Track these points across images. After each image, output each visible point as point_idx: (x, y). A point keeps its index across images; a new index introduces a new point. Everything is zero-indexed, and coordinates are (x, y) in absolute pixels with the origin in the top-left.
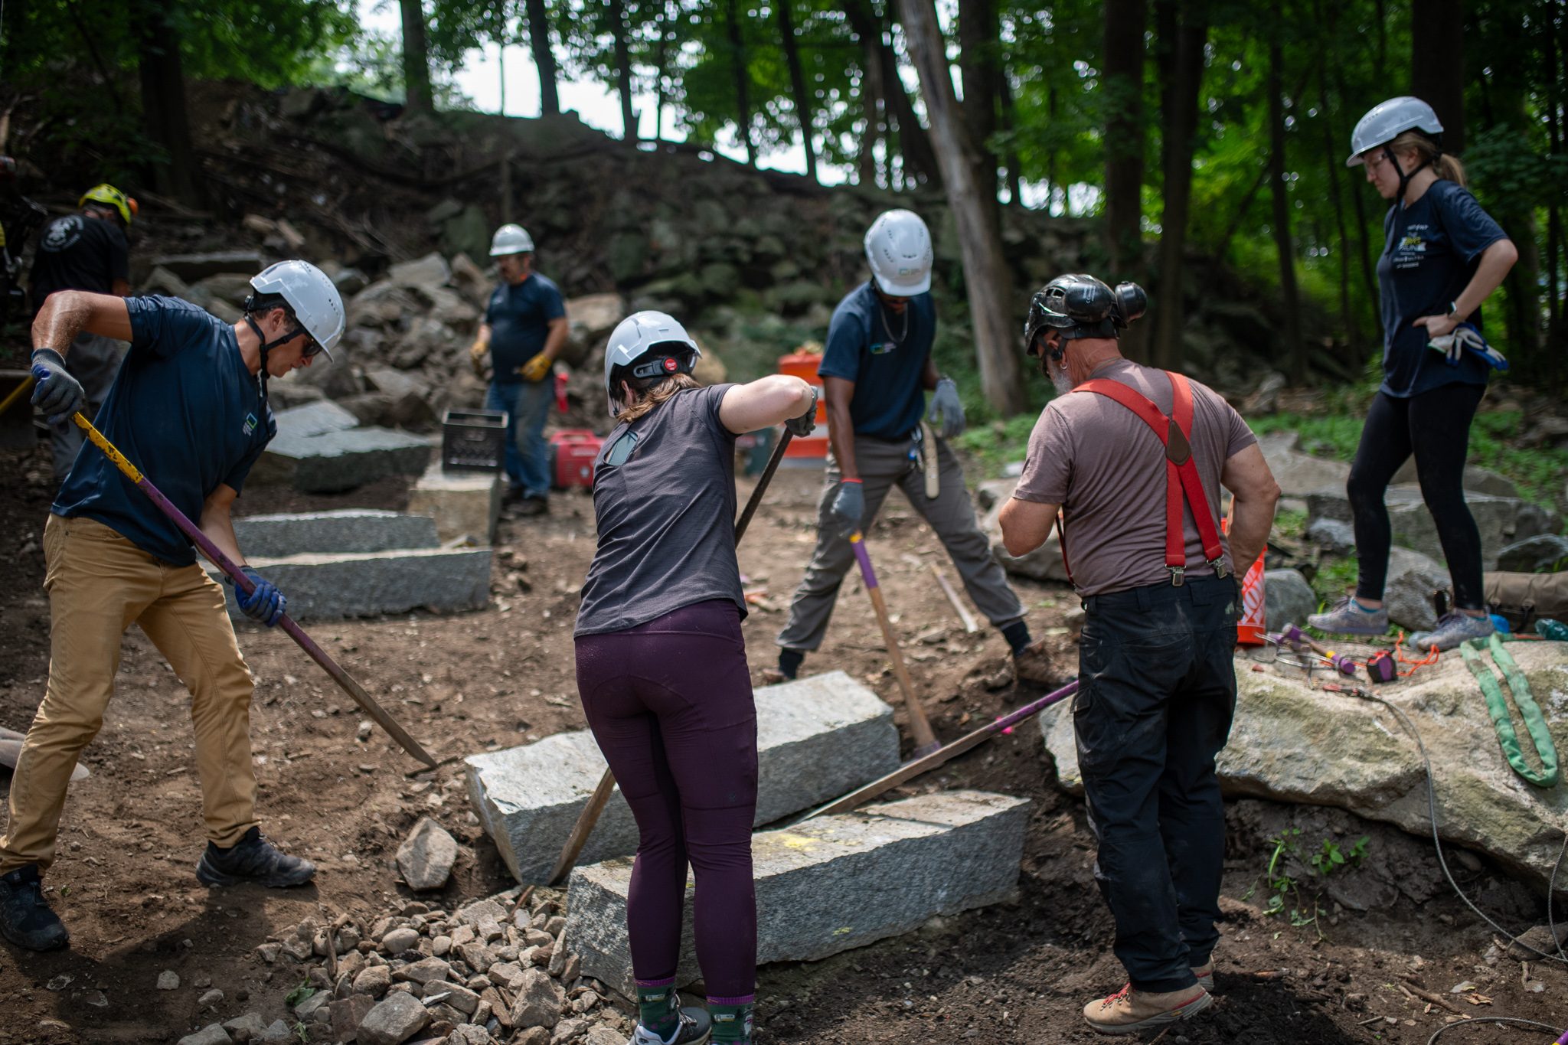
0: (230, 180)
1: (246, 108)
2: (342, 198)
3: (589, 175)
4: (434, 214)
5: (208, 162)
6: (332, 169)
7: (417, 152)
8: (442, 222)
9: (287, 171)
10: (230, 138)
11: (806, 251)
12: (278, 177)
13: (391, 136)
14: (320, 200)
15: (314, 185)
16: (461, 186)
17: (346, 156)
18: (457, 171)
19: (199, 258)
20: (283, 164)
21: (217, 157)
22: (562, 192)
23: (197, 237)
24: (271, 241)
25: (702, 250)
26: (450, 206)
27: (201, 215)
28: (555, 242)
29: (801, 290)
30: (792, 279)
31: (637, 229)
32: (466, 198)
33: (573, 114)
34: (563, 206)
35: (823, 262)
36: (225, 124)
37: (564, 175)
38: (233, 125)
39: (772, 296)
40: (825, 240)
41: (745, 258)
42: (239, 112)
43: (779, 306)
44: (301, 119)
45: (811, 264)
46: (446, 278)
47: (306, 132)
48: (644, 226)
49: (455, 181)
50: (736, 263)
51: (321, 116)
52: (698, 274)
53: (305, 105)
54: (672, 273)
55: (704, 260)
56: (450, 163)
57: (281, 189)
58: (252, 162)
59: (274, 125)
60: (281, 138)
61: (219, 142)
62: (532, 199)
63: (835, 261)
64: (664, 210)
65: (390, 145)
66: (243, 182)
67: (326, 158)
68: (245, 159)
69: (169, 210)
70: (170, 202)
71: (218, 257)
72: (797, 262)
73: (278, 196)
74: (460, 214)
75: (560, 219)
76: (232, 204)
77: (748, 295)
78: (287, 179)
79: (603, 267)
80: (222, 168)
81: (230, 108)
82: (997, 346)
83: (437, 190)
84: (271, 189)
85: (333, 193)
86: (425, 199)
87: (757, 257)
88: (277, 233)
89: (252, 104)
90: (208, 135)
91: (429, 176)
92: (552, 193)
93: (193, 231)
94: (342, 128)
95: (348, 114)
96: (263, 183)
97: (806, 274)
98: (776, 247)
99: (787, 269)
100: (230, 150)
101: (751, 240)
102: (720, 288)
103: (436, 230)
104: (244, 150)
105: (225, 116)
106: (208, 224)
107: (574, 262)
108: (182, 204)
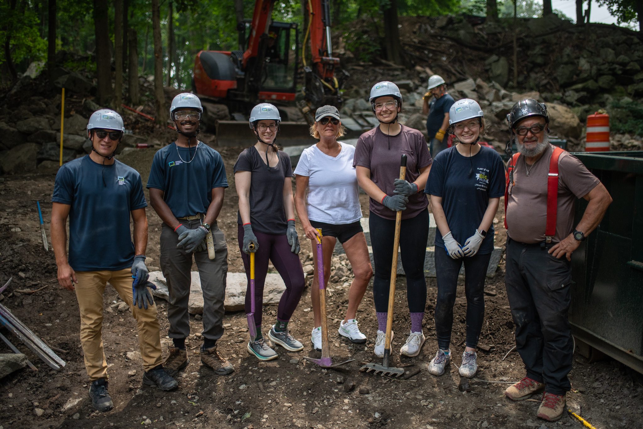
0: (413, 54)
1: (423, 26)
2: (452, 57)
3: (554, 41)
4: (487, 62)
5: (407, 47)
6: (451, 46)
7: (486, 37)
8: (490, 64)
9: (434, 48)
10: (415, 38)
12: (430, 51)
13: (476, 31)
14: (444, 59)
15: (443, 53)
16: (502, 49)
17: (458, 41)
18: (501, 43)
20: (433, 46)
21: (410, 46)
22: (542, 49)
23: (397, 75)
24: (422, 75)
25: (599, 70)
26: (494, 57)
27: (401, 67)
28: (536, 70)
31: (572, 63)
32: (500, 54)
34: (542, 55)
36: (415, 33)
37: (544, 42)
38: (418, 33)
39: (630, 88)
41: (619, 72)
42: (420, 27)
43: (633, 93)
44: (442, 28)
46: (474, 87)
47: (444, 32)
48: (576, 61)
49: (499, 48)
50: (614, 74)
51: (450, 26)
52: (596, 81)
53: (444, 23)
54: (584, 80)
55: (600, 74)
56: (498, 40)
57: (431, 55)
58: (421, 46)
59: (432, 31)
60: (433, 36)
61: (411, 39)
62: (529, 53)
64: (585, 53)
65: (476, 35)
66: (417, 54)
67: (450, 42)
68: (419, 45)
69: (391, 66)
70: (391, 63)
73: (429, 58)
74: (497, 61)
75: (539, 60)
76: (412, 62)
77: (619, 88)
78: (433, 52)
79: (555, 79)
80: (411, 49)
81: (417, 27)
83: (490, 52)
84: (427, 55)
85: (449, 56)
86: (486, 55)
87: (625, 72)
88: (425, 72)
89: (425, 24)
90: (408, 37)
91: (489, 46)
92: (537, 50)
93: (396, 73)
94: (457, 30)
95: (461, 24)
96: (425, 54)
98: (637, 67)
100: (415, 42)
101: (623, 64)
102: (605, 86)
103: (488, 67)
104: (420, 42)
105: (415, 30)
106: (402, 70)
107: (543, 77)
108: (395, 63)
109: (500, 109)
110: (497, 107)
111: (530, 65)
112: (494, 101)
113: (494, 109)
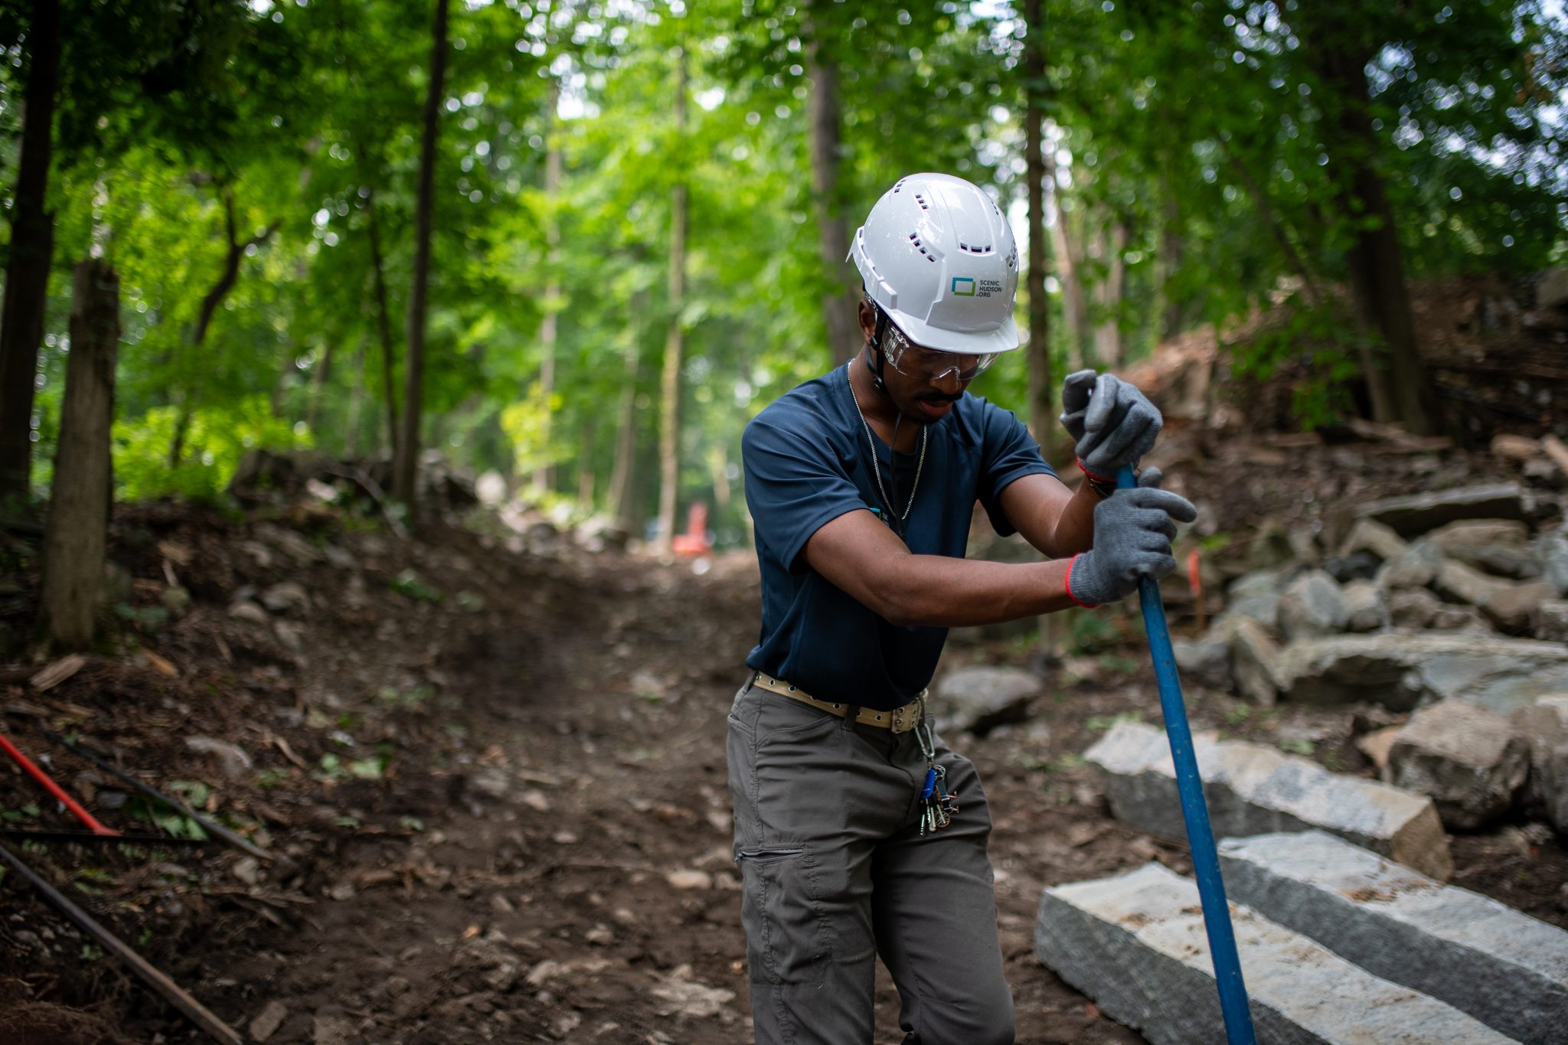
0: (1473, 395)
1: (1490, 303)
5: (1443, 377)
9: (1551, 373)
10: (1468, 344)
12: (1537, 382)
19: (1426, 501)
20: (1546, 365)
21: (1455, 369)
23: (1427, 474)
24: (1534, 467)
27: (1437, 444)
36: (1463, 328)
38: (1474, 327)
42: (1481, 311)
57: (1544, 398)
58: (1502, 369)
59: (1530, 319)
60: (1541, 333)
61: (1455, 350)
66: (1489, 395)
68: (1492, 366)
69: (1389, 442)
70: (1391, 432)
71: (1454, 496)
73: (1540, 409)
76: (1475, 425)
78: (1551, 384)
80: (1462, 382)
81: (1469, 306)
84: (1531, 399)
88: (1543, 455)
89: (1498, 298)
90: (1441, 344)
93: (1421, 465)
96: (1518, 394)
100: (1471, 359)
104: (1490, 355)
105: (1463, 317)
106: (1444, 455)
108: (1409, 431)
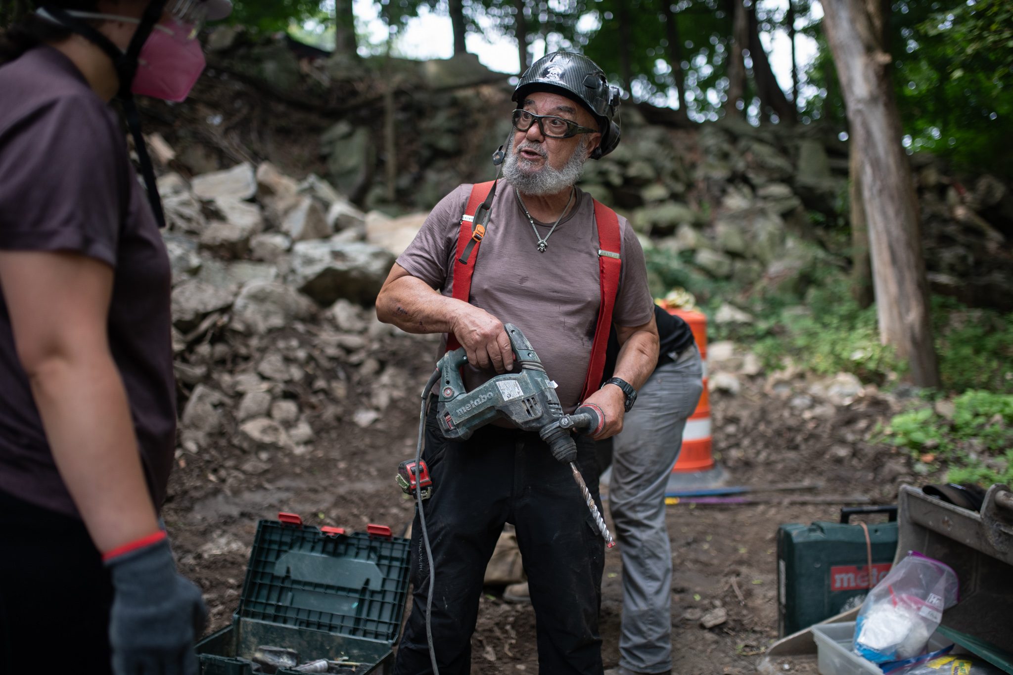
2: (237, 119)
4: (326, 137)
6: (239, 95)
8: (331, 143)
11: (675, 176)
13: (305, 70)
14: (217, 120)
15: (215, 107)
16: (364, 113)
18: (360, 100)
22: (451, 118)
26: (342, 128)
28: (441, 163)
29: (669, 212)
30: (661, 202)
32: (356, 123)
33: (475, 57)
34: (452, 131)
35: (690, 186)
37: (455, 103)
39: (642, 217)
40: (693, 166)
41: (616, 180)
43: (647, 227)
45: (679, 188)
46: (251, 191)
47: (225, 63)
49: (357, 108)
50: (607, 185)
51: (242, 51)
53: (228, 42)
56: (354, 93)
62: (424, 125)
63: (702, 185)
65: (303, 77)
67: (238, 86)
72: (667, 186)
74: (348, 136)
75: (446, 142)
82: (901, 283)
83: (335, 116)
87: (628, 181)
91: (332, 104)
92: (441, 119)
94: (258, 60)
95: (268, 49)
97: (675, 197)
98: (647, 171)
99: (656, 192)
101: (624, 165)
103: (325, 150)
109: (318, 268)
110: (309, 261)
111: (426, 153)
112: (303, 238)
113: (297, 263)
